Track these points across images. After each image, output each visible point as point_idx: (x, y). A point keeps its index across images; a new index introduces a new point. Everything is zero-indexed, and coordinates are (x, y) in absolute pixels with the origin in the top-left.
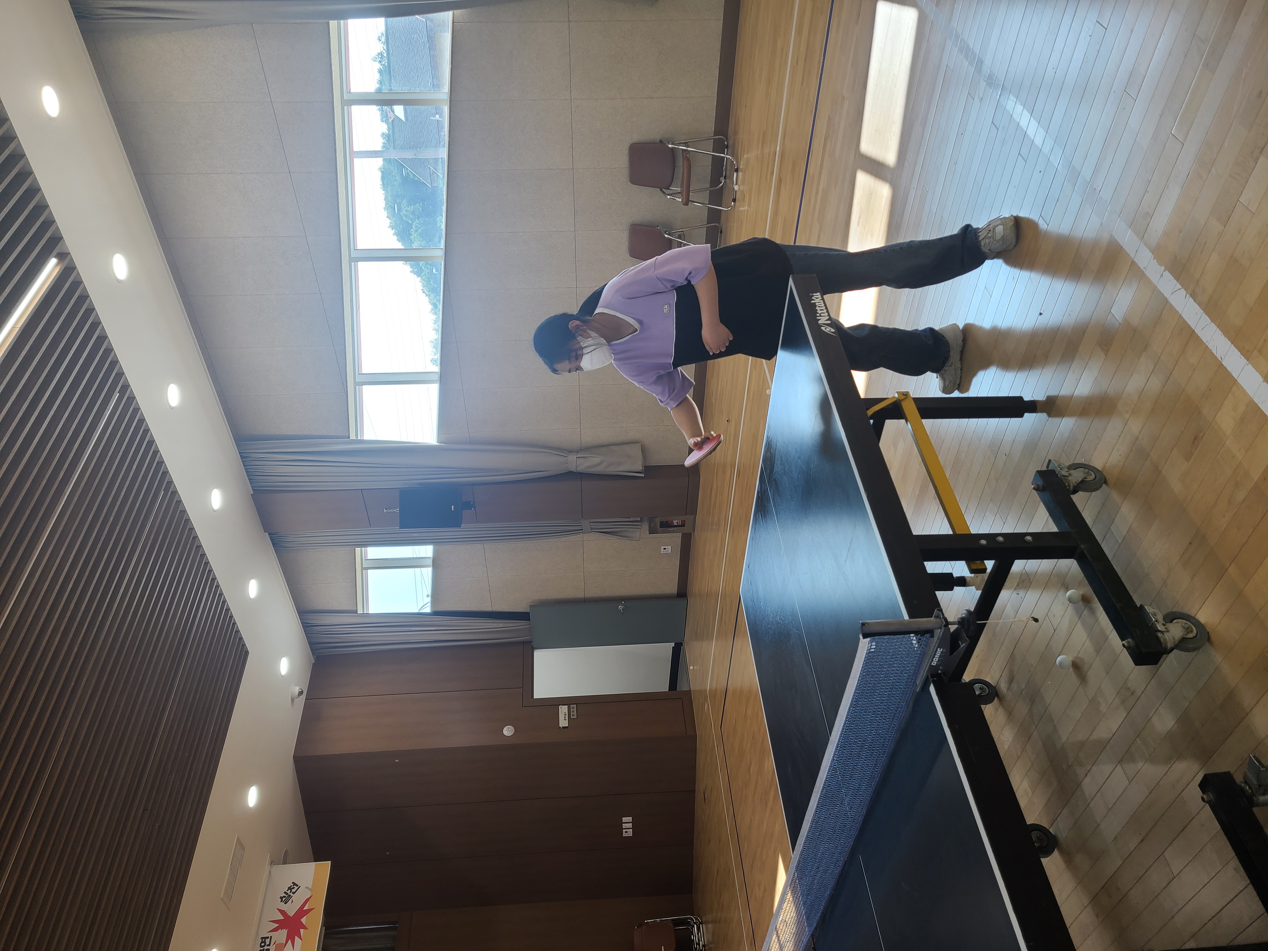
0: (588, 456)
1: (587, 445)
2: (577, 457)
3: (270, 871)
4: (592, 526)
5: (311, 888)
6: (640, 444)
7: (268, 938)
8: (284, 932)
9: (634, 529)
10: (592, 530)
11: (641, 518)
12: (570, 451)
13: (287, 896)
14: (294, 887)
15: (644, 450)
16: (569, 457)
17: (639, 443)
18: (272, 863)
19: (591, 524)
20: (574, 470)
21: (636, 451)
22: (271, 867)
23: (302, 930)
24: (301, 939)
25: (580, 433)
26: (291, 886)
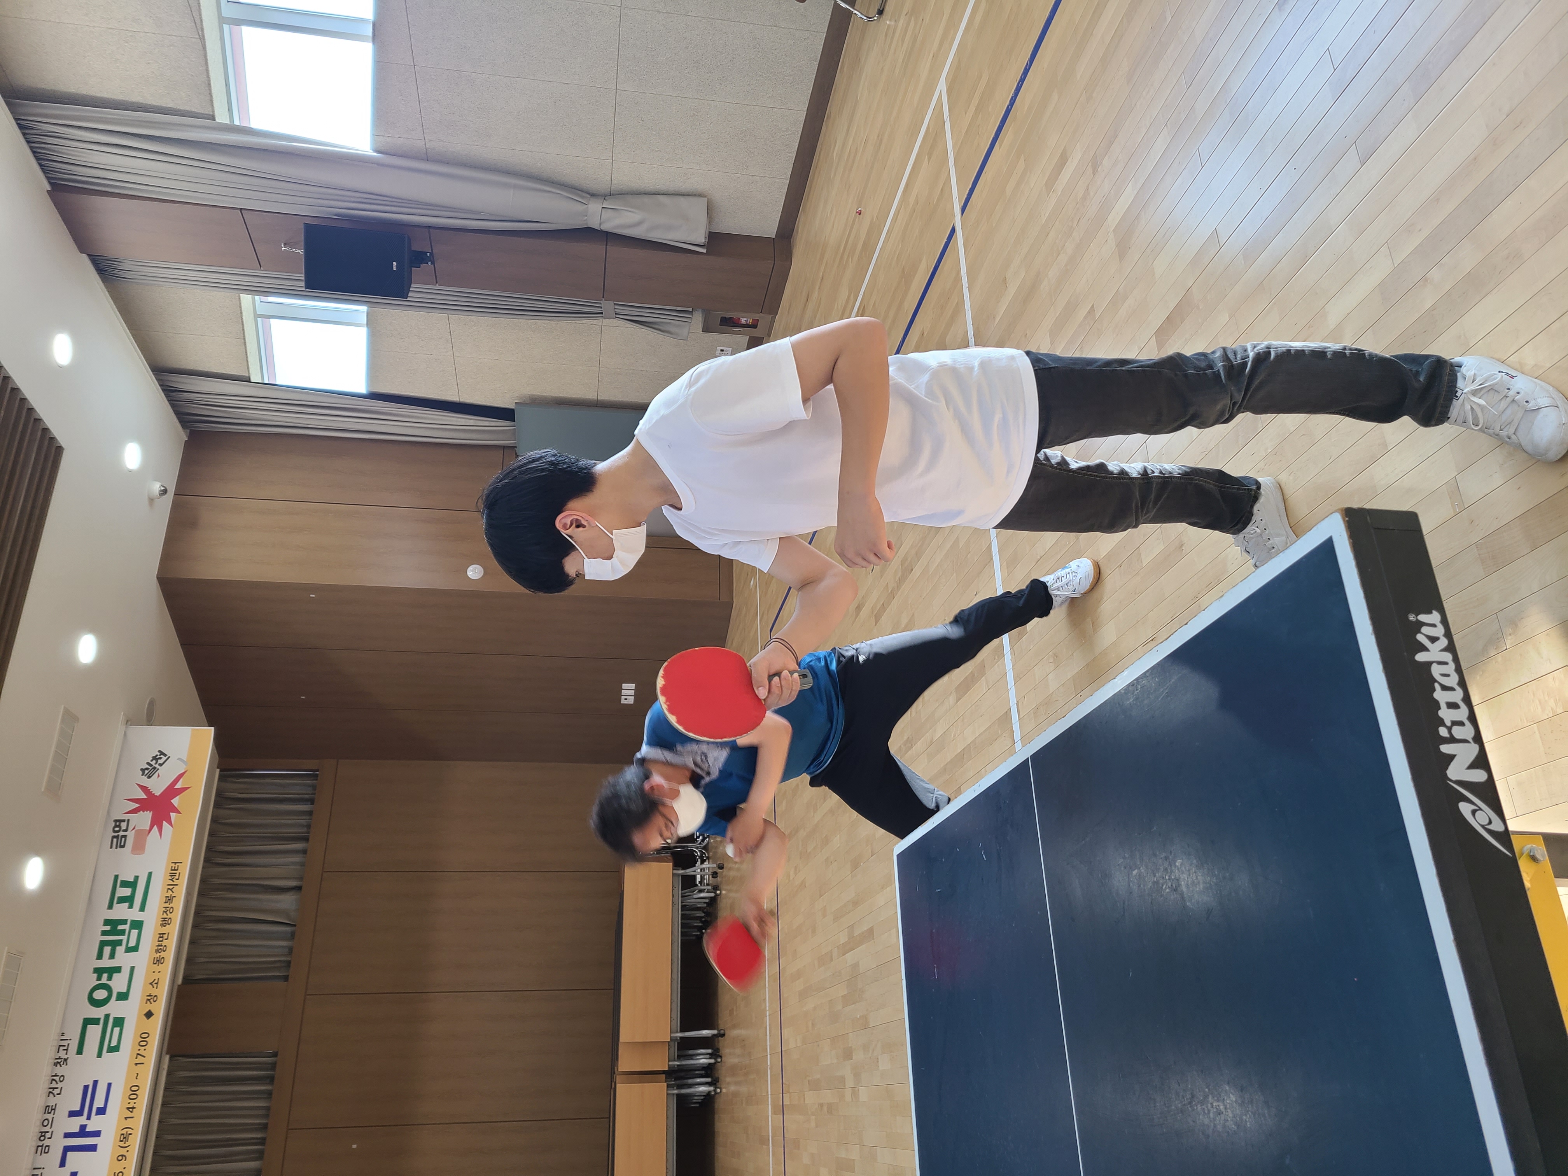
0: (621, 208)
1: (621, 187)
2: (603, 208)
3: (125, 732)
4: (616, 310)
5: (185, 760)
6: (706, 199)
7: (124, 821)
8: (147, 816)
9: (681, 323)
10: (617, 316)
11: (693, 309)
12: (593, 195)
13: (151, 768)
14: (160, 757)
15: (710, 210)
16: (589, 205)
17: (705, 197)
18: (129, 722)
19: (616, 307)
20: (596, 226)
21: (697, 210)
22: (126, 727)
23: (173, 815)
24: (171, 824)
25: (610, 168)
26: (157, 755)
